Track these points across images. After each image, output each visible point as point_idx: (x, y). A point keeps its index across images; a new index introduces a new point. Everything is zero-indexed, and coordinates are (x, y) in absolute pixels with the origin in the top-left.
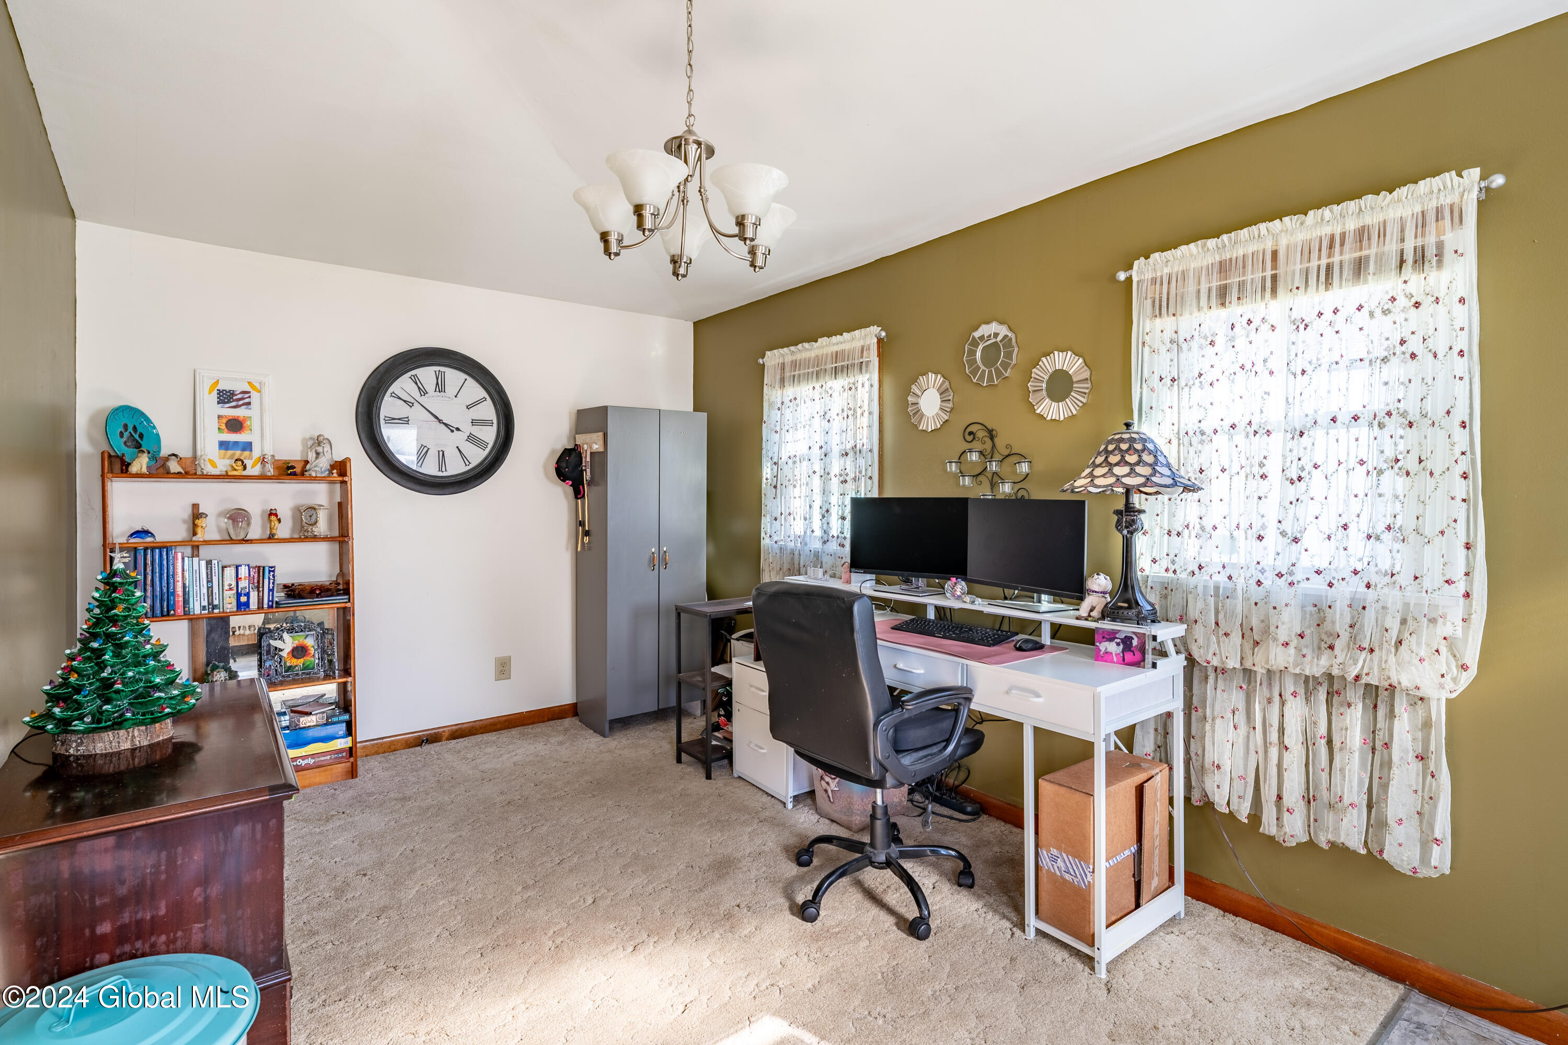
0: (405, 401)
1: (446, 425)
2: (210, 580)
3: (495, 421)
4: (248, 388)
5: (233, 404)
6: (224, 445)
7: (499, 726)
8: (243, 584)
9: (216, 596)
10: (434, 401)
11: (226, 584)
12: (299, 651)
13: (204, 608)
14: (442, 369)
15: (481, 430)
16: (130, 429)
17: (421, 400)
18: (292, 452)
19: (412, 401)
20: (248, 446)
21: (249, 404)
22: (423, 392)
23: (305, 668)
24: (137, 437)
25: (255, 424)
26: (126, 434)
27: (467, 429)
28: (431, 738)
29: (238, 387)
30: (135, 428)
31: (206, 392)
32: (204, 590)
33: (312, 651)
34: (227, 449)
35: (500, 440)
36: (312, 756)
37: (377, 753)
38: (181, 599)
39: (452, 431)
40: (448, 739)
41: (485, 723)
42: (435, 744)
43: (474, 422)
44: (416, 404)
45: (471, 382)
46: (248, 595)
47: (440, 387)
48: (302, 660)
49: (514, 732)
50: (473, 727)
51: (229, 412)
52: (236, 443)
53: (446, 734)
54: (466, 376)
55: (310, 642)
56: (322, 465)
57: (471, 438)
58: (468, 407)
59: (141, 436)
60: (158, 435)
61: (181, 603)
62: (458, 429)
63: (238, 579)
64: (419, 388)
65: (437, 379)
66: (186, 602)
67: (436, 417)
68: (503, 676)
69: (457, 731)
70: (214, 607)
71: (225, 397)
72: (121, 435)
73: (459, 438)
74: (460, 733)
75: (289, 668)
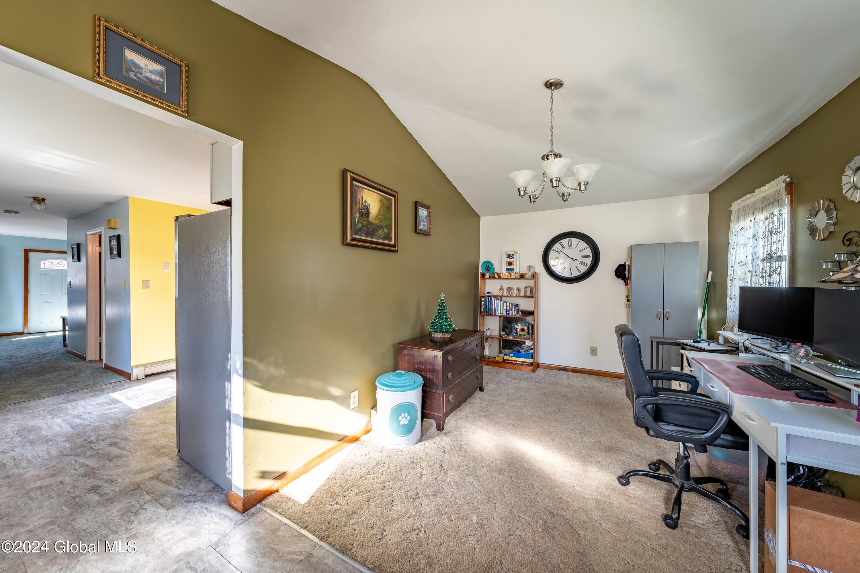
0: (557, 252)
1: (571, 258)
2: (501, 306)
3: (591, 256)
4: (514, 253)
5: (510, 258)
6: (507, 269)
7: (591, 373)
8: (508, 308)
9: (502, 311)
10: (568, 251)
11: (504, 307)
12: (523, 330)
13: (499, 314)
14: (570, 239)
15: (585, 259)
16: (487, 267)
17: (563, 251)
18: (524, 270)
19: (560, 251)
20: (513, 270)
21: (514, 257)
22: (564, 248)
23: (524, 335)
24: (489, 268)
25: (515, 263)
26: (486, 268)
27: (580, 259)
28: (564, 369)
29: (511, 253)
30: (489, 266)
31: (504, 254)
32: (499, 309)
33: (526, 331)
34: (508, 271)
35: (593, 263)
36: (522, 362)
37: (546, 368)
38: (494, 310)
39: (574, 261)
40: (571, 371)
41: (585, 370)
42: (565, 372)
43: (582, 257)
44: (561, 252)
45: (582, 242)
46: (509, 311)
47: (570, 246)
48: (523, 333)
49: (595, 377)
50: (580, 370)
51: (509, 260)
52: (510, 269)
53: (570, 370)
54: (579, 240)
55: (526, 328)
56: (530, 274)
57: (582, 263)
58: (580, 251)
59: (490, 268)
60: (494, 268)
61: (494, 312)
62: (576, 260)
63: (507, 307)
64: (562, 247)
65: (569, 242)
66: (495, 311)
67: (568, 256)
68: (593, 354)
69: (574, 369)
70: (501, 314)
71: (509, 256)
72: (485, 268)
73: (577, 263)
74: (575, 371)
75: (520, 335)
